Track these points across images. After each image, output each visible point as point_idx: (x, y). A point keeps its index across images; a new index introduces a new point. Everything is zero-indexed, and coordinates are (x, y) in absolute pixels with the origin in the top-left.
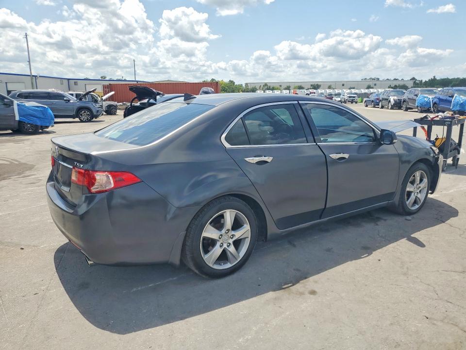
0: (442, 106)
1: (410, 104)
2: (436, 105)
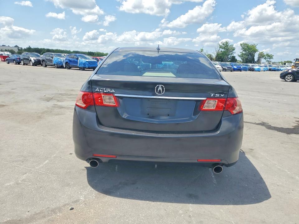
0: (72, 64)
1: (48, 62)
2: (67, 64)
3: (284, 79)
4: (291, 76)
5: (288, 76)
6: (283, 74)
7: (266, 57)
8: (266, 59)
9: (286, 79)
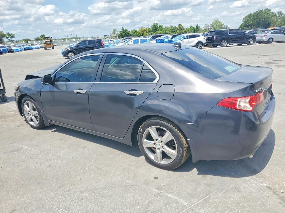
3: (67, 57)
4: (72, 54)
5: (70, 54)
6: (65, 53)
7: (8, 36)
8: (8, 39)
9: (69, 57)
